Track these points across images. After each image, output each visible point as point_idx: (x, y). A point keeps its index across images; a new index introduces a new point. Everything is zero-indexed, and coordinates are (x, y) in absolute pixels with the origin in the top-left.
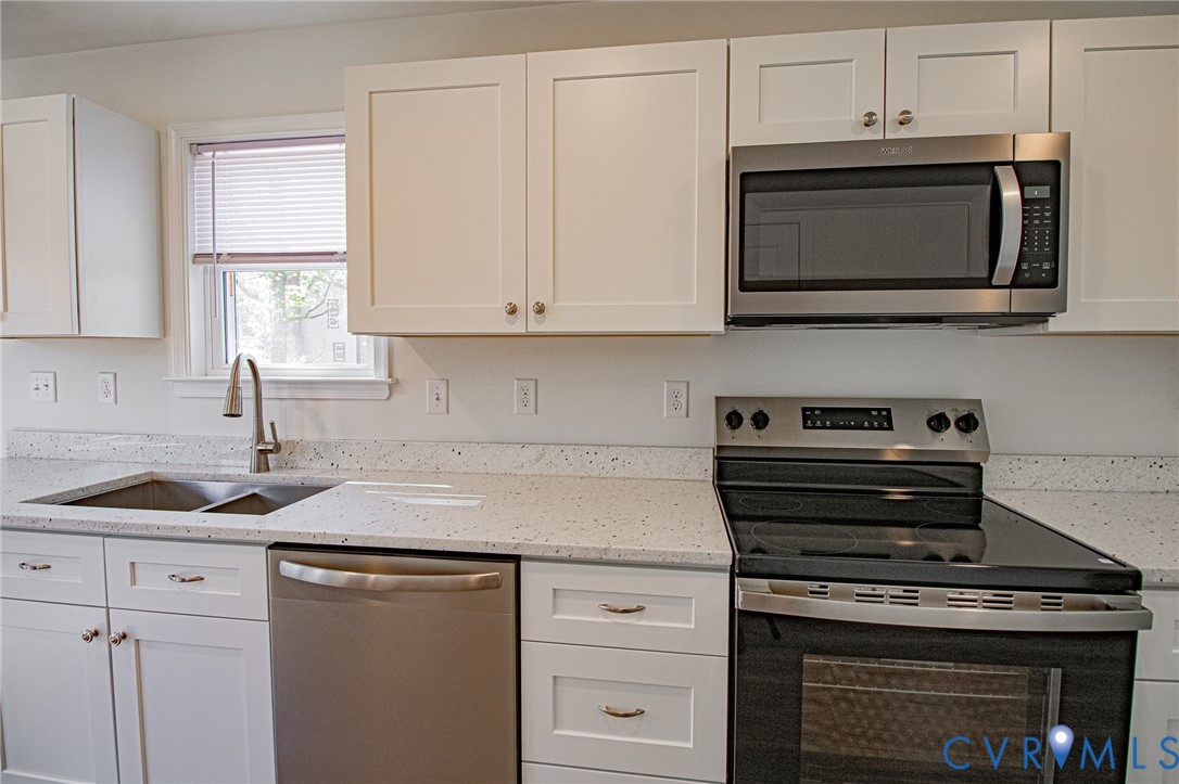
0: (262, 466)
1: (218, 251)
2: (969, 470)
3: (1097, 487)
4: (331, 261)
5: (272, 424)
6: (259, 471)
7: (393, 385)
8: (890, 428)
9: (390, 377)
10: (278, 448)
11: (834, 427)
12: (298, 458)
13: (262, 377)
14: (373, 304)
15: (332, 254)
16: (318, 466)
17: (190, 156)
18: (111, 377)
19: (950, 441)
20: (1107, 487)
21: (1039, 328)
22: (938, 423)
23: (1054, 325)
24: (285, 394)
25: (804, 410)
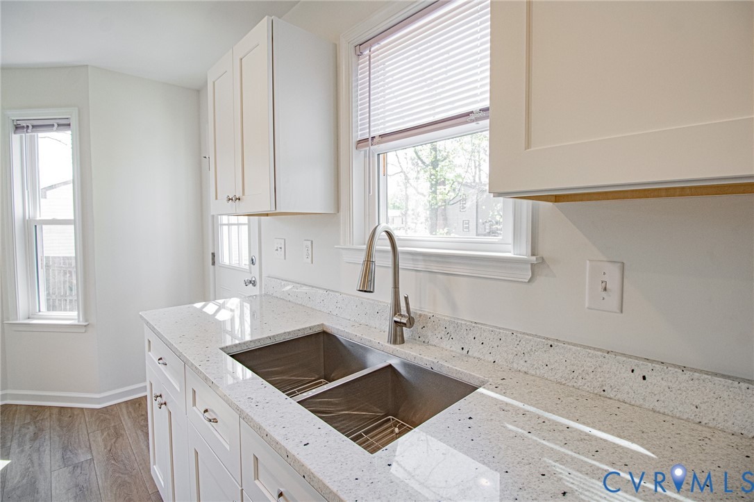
0: (397, 338)
1: (372, 135)
4: (466, 122)
5: (406, 298)
6: (395, 342)
7: (538, 265)
9: (533, 254)
10: (411, 322)
12: (430, 334)
13: (399, 249)
14: (528, 146)
15: (467, 114)
16: (448, 347)
17: (354, 58)
18: (310, 242)
24: (421, 266)
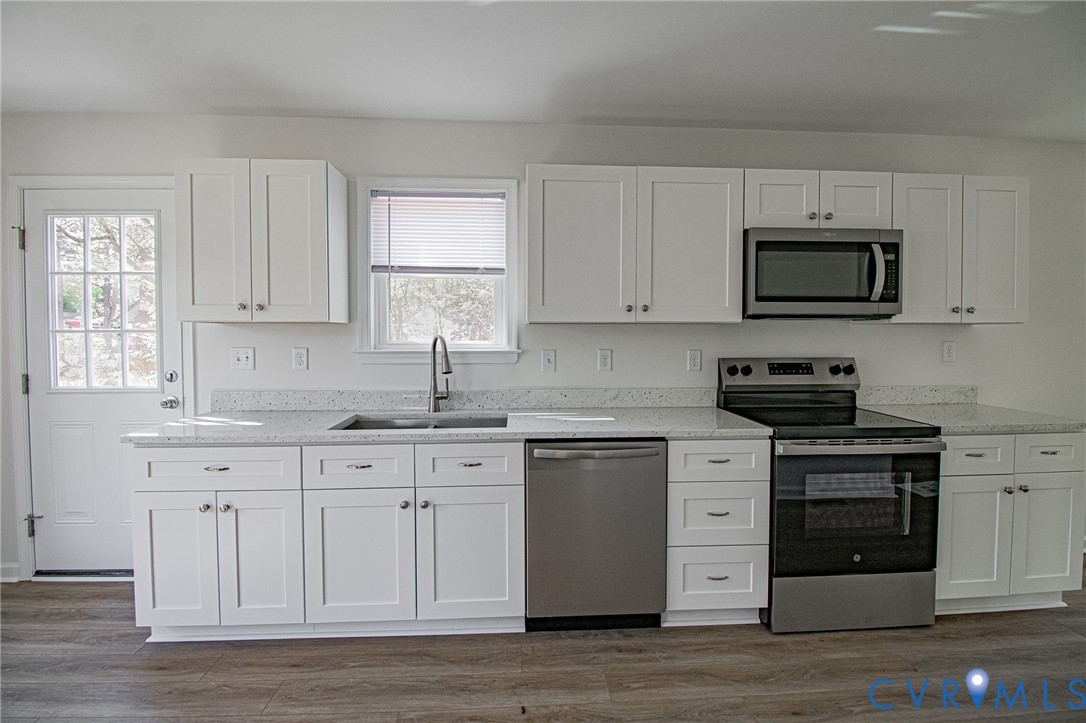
1: (392, 264)
2: (849, 394)
3: (907, 402)
4: (474, 274)
5: (447, 380)
6: (435, 411)
7: (521, 354)
8: (812, 373)
9: (518, 348)
11: (785, 373)
12: (458, 403)
15: (476, 269)
16: (469, 408)
19: (841, 380)
20: (911, 402)
21: (886, 321)
22: (835, 370)
23: (894, 320)
25: (769, 364)
